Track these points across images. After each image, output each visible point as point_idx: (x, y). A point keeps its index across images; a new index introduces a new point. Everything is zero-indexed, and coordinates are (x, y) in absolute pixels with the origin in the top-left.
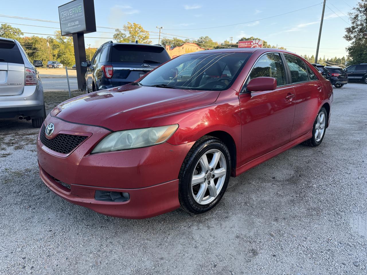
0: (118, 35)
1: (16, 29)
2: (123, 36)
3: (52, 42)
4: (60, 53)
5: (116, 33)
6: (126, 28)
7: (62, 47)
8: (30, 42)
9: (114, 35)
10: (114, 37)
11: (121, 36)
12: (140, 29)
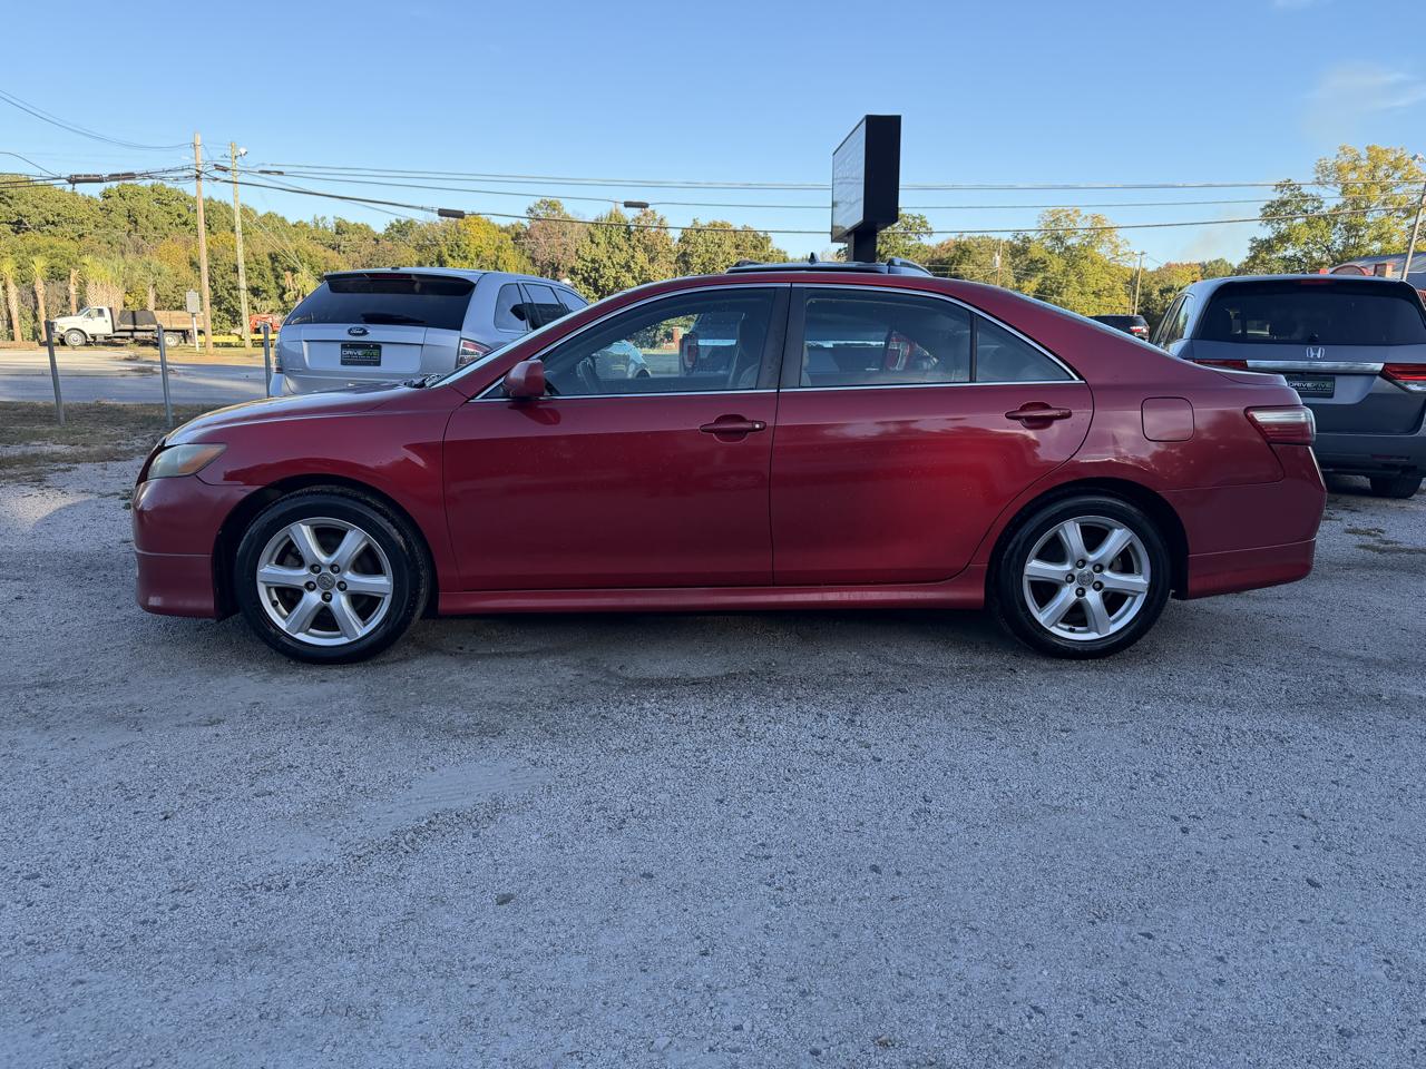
0: (1284, 204)
1: (914, 218)
2: (1309, 206)
3: (1025, 251)
4: (1046, 288)
5: (1276, 196)
6: (1324, 174)
7: (1057, 265)
8: (946, 256)
9: (1268, 206)
10: (1265, 214)
11: (1299, 208)
12: (1396, 168)
